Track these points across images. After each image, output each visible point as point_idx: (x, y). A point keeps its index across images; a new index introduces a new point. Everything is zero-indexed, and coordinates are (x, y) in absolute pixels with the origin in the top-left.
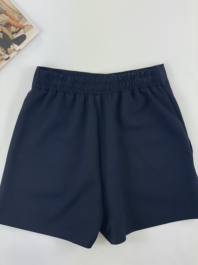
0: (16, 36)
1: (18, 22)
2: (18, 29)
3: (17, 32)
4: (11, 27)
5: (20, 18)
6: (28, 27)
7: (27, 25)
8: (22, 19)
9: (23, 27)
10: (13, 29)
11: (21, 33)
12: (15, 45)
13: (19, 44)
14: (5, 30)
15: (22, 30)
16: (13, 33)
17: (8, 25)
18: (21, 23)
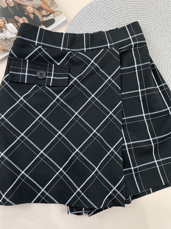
0: (45, 19)
1: (50, 7)
2: (49, 13)
3: (47, 16)
4: (42, 11)
5: (52, 4)
6: (59, 12)
7: (57, 11)
8: (54, 5)
9: (54, 12)
10: (44, 13)
11: (51, 17)
12: (44, 26)
13: (47, 27)
14: (37, 13)
15: (52, 15)
16: (43, 16)
17: (40, 9)
18: (52, 8)
